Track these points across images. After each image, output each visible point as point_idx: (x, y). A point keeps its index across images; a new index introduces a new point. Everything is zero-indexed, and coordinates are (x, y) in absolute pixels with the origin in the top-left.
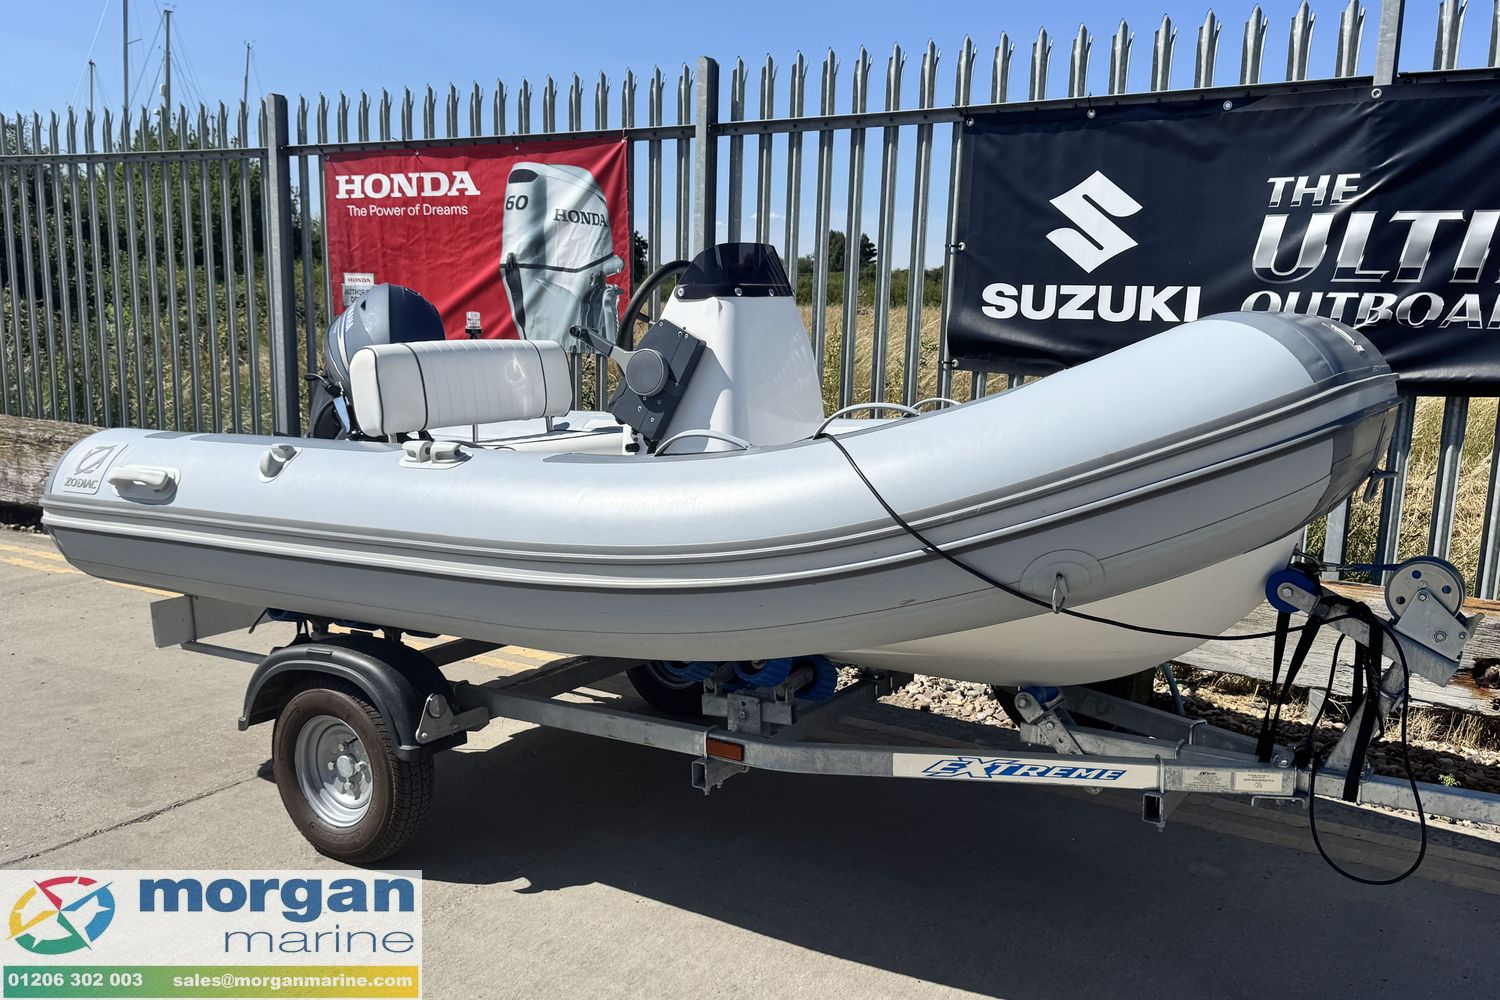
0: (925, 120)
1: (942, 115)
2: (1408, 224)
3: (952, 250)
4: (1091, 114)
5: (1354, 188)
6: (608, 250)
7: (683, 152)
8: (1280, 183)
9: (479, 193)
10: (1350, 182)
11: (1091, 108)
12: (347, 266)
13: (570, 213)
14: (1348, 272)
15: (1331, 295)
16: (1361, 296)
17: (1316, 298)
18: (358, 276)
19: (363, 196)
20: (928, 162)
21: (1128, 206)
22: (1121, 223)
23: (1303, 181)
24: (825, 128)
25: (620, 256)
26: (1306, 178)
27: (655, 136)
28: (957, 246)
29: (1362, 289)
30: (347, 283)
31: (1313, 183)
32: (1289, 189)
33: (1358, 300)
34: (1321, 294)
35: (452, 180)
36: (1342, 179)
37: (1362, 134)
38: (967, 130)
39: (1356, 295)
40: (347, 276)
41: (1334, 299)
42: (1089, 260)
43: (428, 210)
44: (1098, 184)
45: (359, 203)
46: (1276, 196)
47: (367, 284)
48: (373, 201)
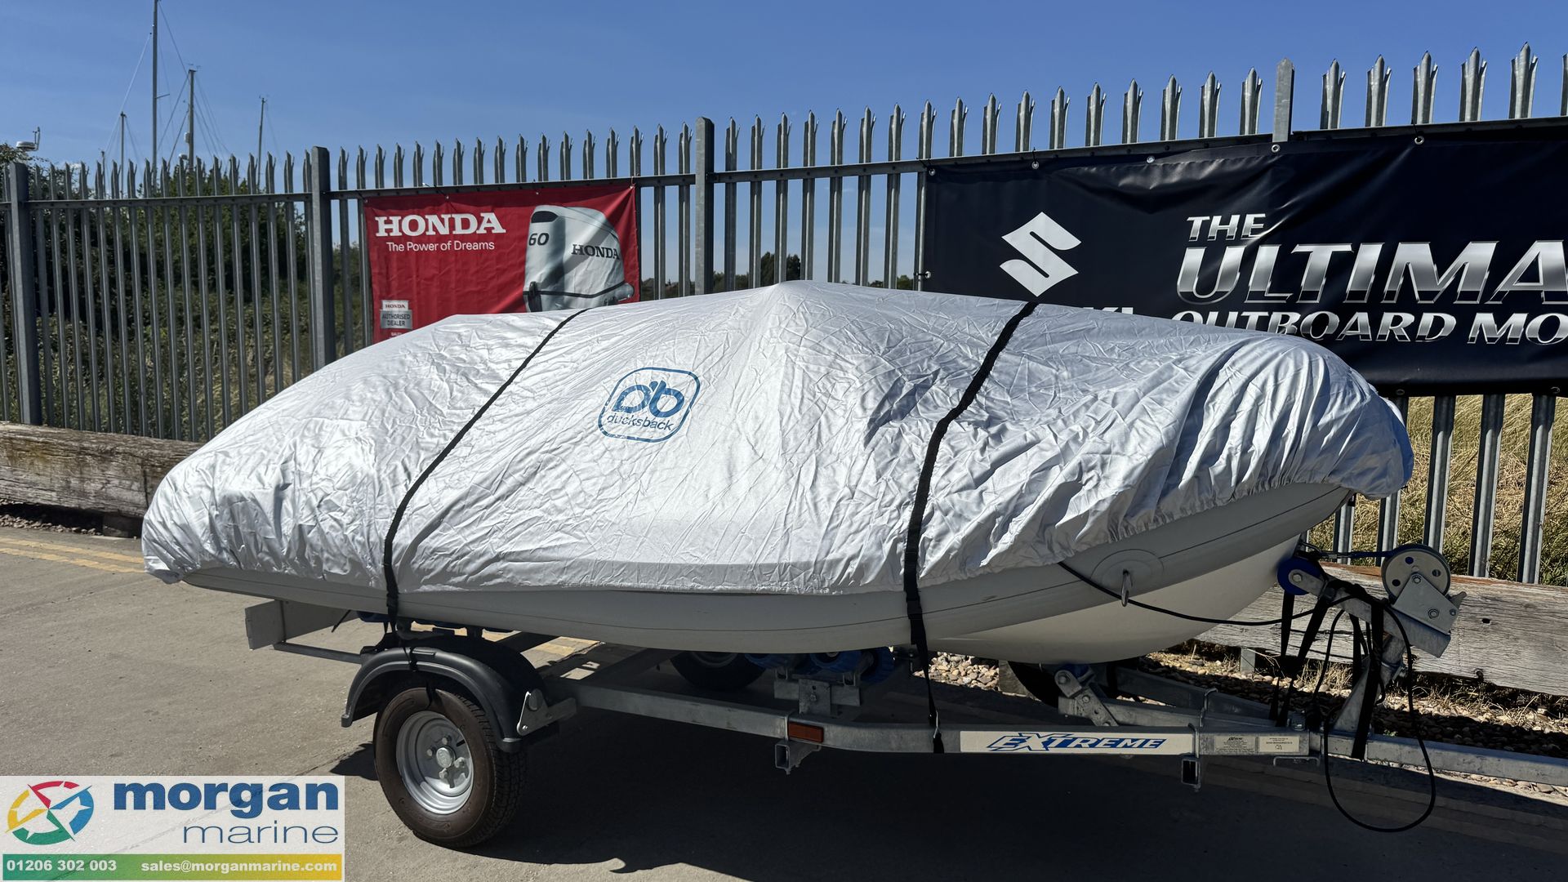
0: (894, 171)
1: (908, 166)
2: (1307, 255)
3: (920, 277)
4: (1036, 166)
5: (1261, 226)
6: (619, 279)
7: (684, 197)
8: (1197, 222)
9: (504, 231)
10: (1256, 221)
11: (1035, 161)
12: (384, 294)
13: (586, 248)
14: (1259, 295)
15: (1245, 314)
16: (1270, 314)
17: (1233, 316)
18: (395, 303)
19: (401, 234)
20: (896, 205)
21: (1070, 242)
22: (1064, 255)
23: (1217, 220)
24: (807, 177)
25: (631, 284)
26: (1220, 217)
27: (659, 183)
28: (924, 274)
29: (1271, 309)
30: (385, 309)
31: (1225, 221)
32: (1206, 226)
33: (1268, 318)
34: (1237, 313)
35: (480, 220)
36: (1250, 219)
37: (1264, 182)
38: (929, 179)
39: (1266, 314)
40: (385, 303)
41: (1248, 317)
42: (1037, 286)
43: (458, 245)
44: (1042, 223)
45: (397, 240)
46: (1195, 232)
47: (403, 309)
48: (409, 238)
